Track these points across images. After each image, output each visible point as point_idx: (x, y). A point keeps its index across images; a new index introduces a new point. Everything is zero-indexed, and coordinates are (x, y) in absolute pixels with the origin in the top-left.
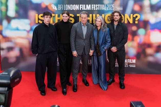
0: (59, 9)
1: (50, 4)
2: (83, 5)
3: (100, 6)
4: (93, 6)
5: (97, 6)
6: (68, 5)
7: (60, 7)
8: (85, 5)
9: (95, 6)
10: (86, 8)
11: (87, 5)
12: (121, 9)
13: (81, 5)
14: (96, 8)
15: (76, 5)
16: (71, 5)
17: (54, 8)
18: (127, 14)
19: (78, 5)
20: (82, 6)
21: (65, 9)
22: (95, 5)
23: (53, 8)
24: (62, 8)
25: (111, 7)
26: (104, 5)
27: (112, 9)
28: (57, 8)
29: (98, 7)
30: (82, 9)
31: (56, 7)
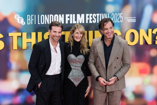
0: (29, 23)
1: (12, 15)
2: (71, 15)
3: (99, 16)
4: (89, 17)
5: (95, 16)
6: (46, 15)
7: (30, 20)
8: (74, 15)
9: (92, 17)
10: (76, 20)
11: (78, 15)
12: (133, 21)
13: (67, 16)
14: (93, 19)
15: (60, 15)
16: (51, 15)
17: (20, 21)
18: (143, 30)
19: (63, 15)
20: (69, 17)
21: (40, 22)
22: (91, 15)
23: (18, 21)
24: (33, 21)
25: (118, 17)
26: (106, 14)
27: (119, 20)
28: (25, 20)
29: (96, 18)
30: (69, 21)
31: (23, 20)
